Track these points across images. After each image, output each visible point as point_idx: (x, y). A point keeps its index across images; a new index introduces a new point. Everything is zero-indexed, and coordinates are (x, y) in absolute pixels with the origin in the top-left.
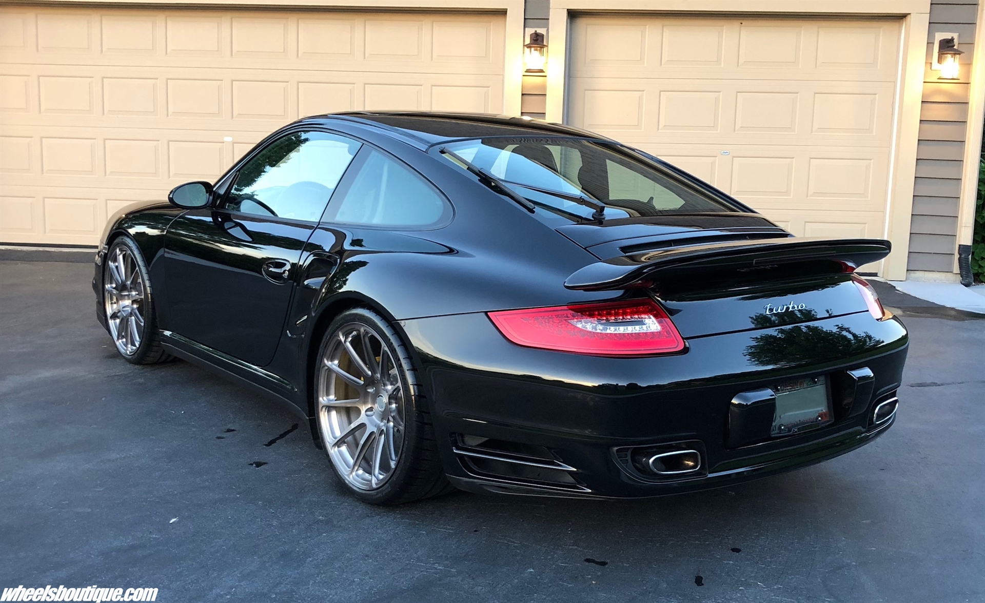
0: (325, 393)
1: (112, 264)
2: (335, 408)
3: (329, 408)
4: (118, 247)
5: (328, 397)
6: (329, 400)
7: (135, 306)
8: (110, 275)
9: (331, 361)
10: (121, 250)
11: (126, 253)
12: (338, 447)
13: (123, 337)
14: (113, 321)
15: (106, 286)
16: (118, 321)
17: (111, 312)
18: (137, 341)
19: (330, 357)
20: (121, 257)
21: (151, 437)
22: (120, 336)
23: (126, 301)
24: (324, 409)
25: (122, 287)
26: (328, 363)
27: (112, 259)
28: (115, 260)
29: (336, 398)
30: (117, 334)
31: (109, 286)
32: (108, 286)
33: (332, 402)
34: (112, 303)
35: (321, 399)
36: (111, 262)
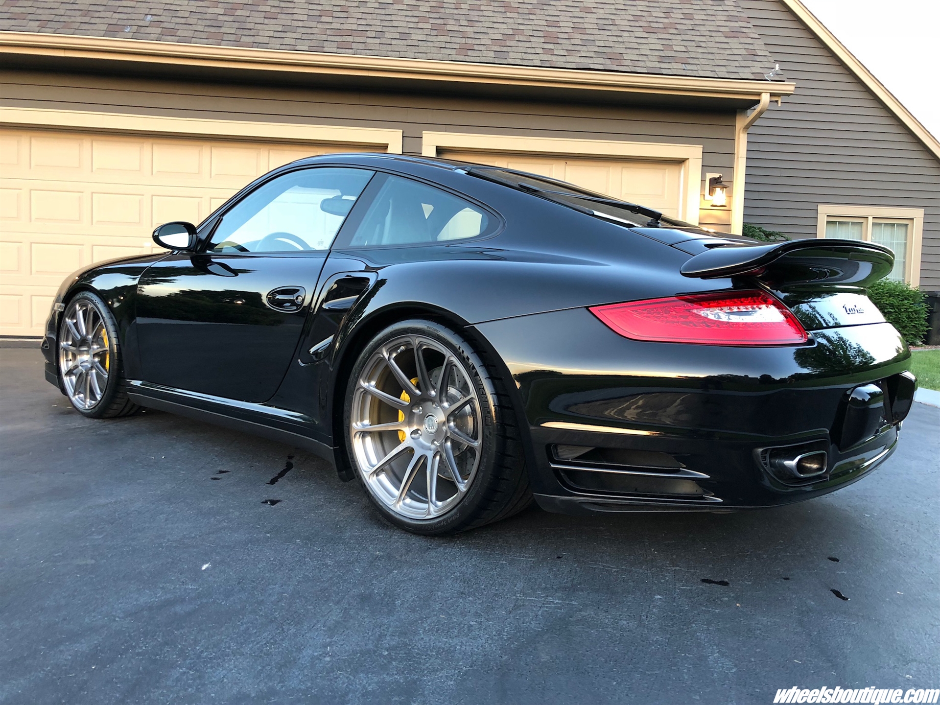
0: (359, 418)
1: (70, 321)
2: (370, 433)
3: (364, 434)
4: (78, 302)
5: (362, 423)
6: (364, 425)
7: (97, 359)
8: (66, 331)
9: (368, 382)
10: (81, 306)
11: (87, 309)
12: (377, 475)
13: (80, 393)
14: (68, 378)
15: (62, 344)
16: (74, 378)
17: (66, 369)
18: (98, 394)
19: (367, 378)
20: (80, 313)
21: (138, 481)
22: (76, 391)
23: (85, 355)
24: (358, 435)
25: (82, 343)
26: (364, 384)
27: (70, 317)
28: (74, 315)
29: (370, 423)
30: (73, 391)
31: (65, 343)
32: (63, 344)
33: (367, 427)
34: (67, 360)
35: (354, 424)
36: (69, 318)
